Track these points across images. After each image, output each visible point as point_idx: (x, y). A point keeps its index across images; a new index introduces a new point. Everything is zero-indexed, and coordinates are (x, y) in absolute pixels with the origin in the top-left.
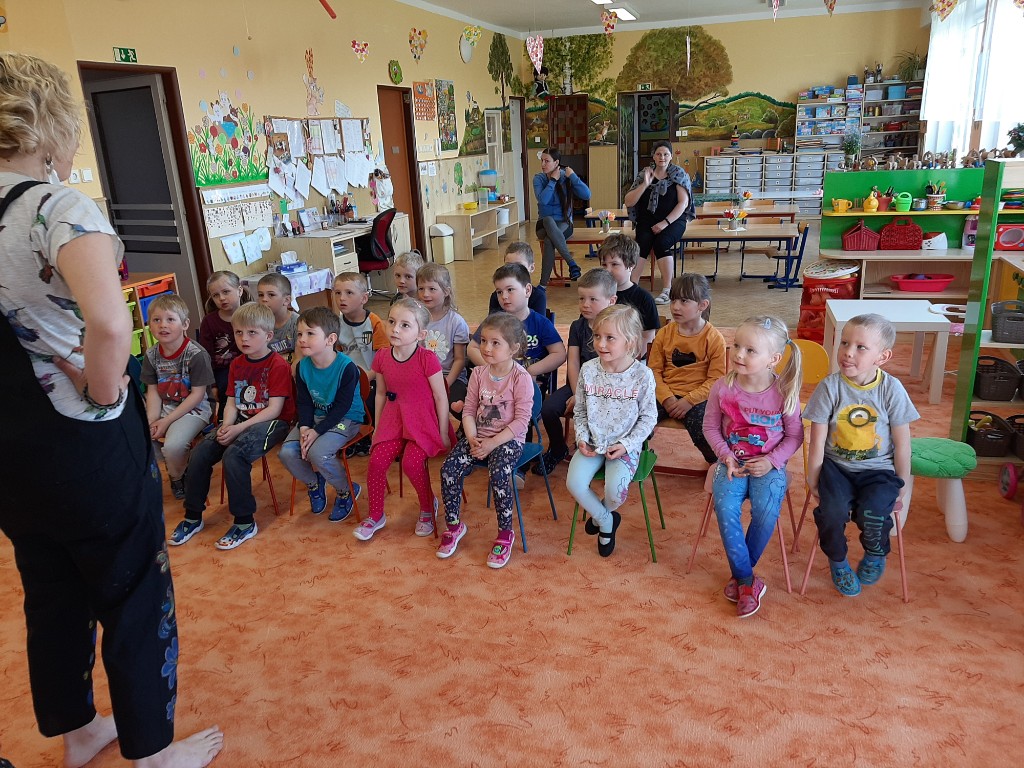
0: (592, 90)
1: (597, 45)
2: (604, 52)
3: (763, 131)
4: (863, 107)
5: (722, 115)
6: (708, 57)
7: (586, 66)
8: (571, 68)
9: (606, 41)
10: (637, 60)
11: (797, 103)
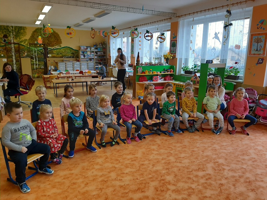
0: (20, 42)
1: (21, 29)
2: (24, 32)
3: (71, 56)
4: (94, 52)
5: (60, 52)
6: (55, 37)
7: (18, 35)
8: (13, 35)
9: (24, 28)
10: (34, 35)
11: (79, 50)
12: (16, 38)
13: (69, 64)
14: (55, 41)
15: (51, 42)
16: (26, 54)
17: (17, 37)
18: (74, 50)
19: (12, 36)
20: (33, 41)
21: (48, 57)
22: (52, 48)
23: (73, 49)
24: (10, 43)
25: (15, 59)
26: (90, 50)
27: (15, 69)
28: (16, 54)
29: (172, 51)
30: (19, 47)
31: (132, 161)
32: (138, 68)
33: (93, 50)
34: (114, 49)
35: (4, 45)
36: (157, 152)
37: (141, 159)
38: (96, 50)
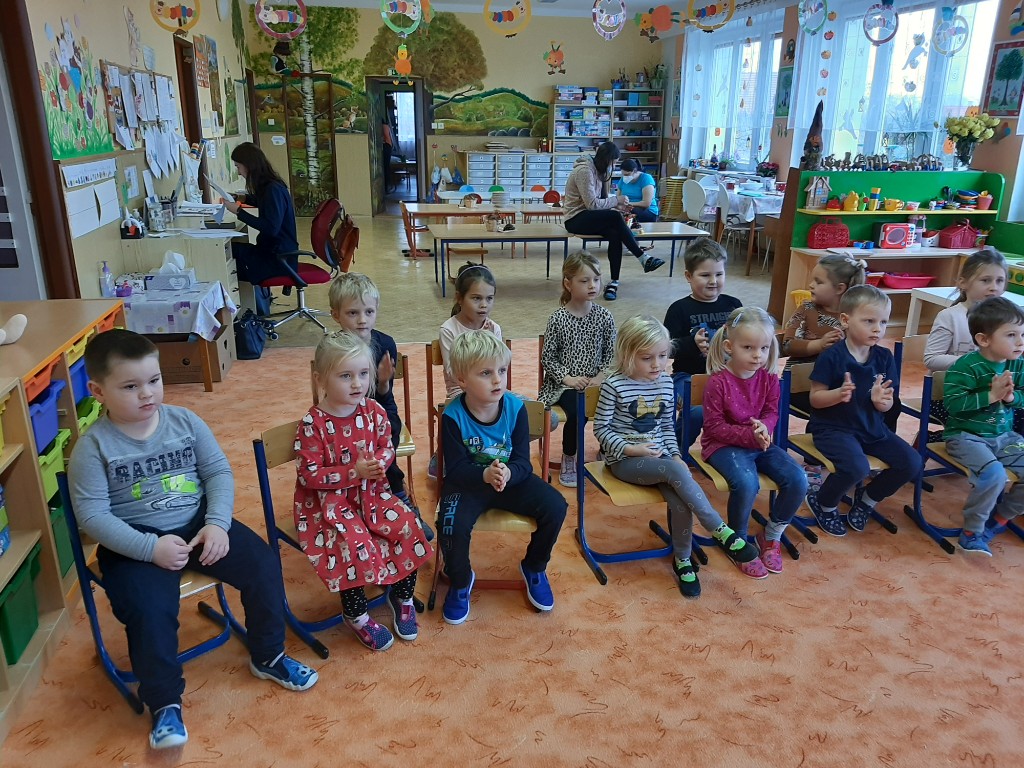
0: (335, 71)
1: (340, 20)
2: (348, 29)
3: (519, 129)
4: (613, 111)
5: (478, 109)
6: (461, 47)
7: (328, 42)
8: (309, 43)
9: (349, 16)
10: (386, 42)
11: (553, 103)
12: (321, 56)
13: (510, 162)
14: (459, 67)
15: (446, 70)
16: (353, 118)
17: (324, 50)
18: (533, 103)
19: (306, 47)
20: (379, 67)
21: (432, 132)
22: (450, 95)
23: (527, 99)
24: (298, 76)
25: (314, 138)
26: (593, 103)
27: (313, 174)
28: (318, 117)
29: (995, 100)
30: (329, 91)
31: (758, 700)
32: (808, 182)
33: (609, 104)
34: (697, 97)
35: (276, 81)
36: (905, 666)
37: (812, 694)
38: (622, 104)
